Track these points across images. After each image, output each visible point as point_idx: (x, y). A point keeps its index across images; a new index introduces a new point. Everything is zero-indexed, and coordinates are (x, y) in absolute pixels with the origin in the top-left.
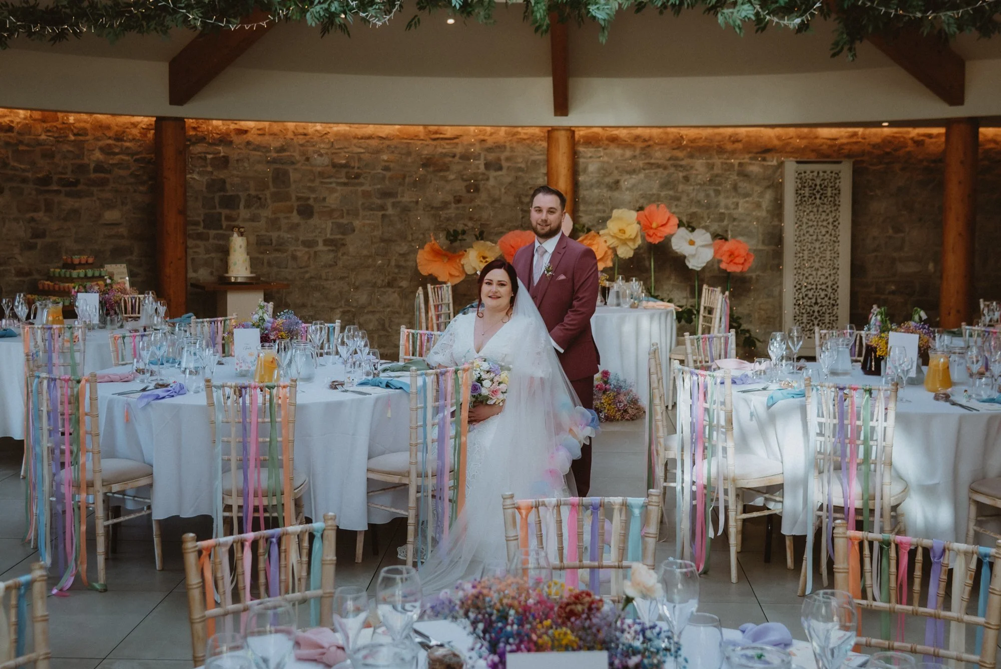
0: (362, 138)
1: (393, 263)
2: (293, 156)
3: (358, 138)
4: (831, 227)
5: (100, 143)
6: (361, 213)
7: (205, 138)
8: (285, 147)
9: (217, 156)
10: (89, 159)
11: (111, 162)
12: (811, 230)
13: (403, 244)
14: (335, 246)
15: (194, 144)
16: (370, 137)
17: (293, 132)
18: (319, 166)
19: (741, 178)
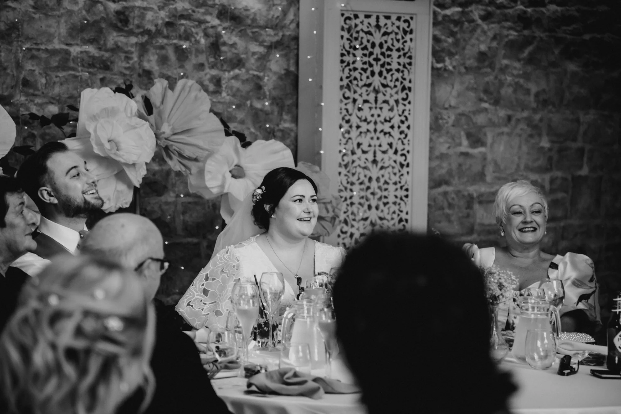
4: (395, 133)
12: (365, 141)
19: (227, 24)
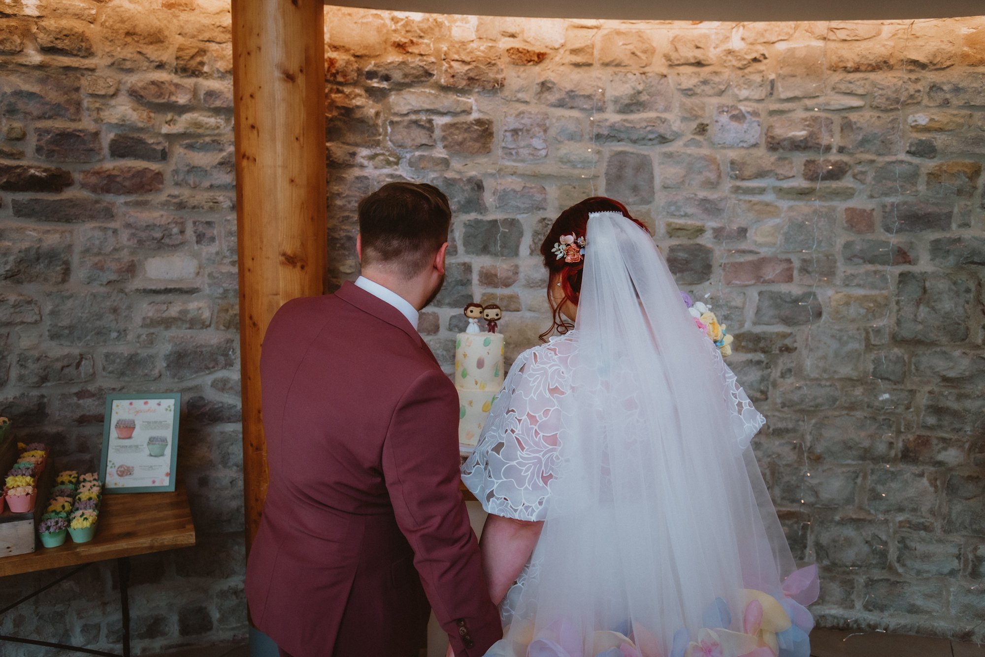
0: (857, 70)
1: (923, 400)
2: (664, 121)
3: (845, 69)
5: (132, 80)
6: (842, 269)
7: (429, 74)
8: (644, 97)
9: (462, 118)
10: (98, 120)
11: (165, 129)
13: (957, 353)
14: (764, 351)
15: (400, 87)
16: (882, 65)
17: (667, 57)
18: (731, 147)
